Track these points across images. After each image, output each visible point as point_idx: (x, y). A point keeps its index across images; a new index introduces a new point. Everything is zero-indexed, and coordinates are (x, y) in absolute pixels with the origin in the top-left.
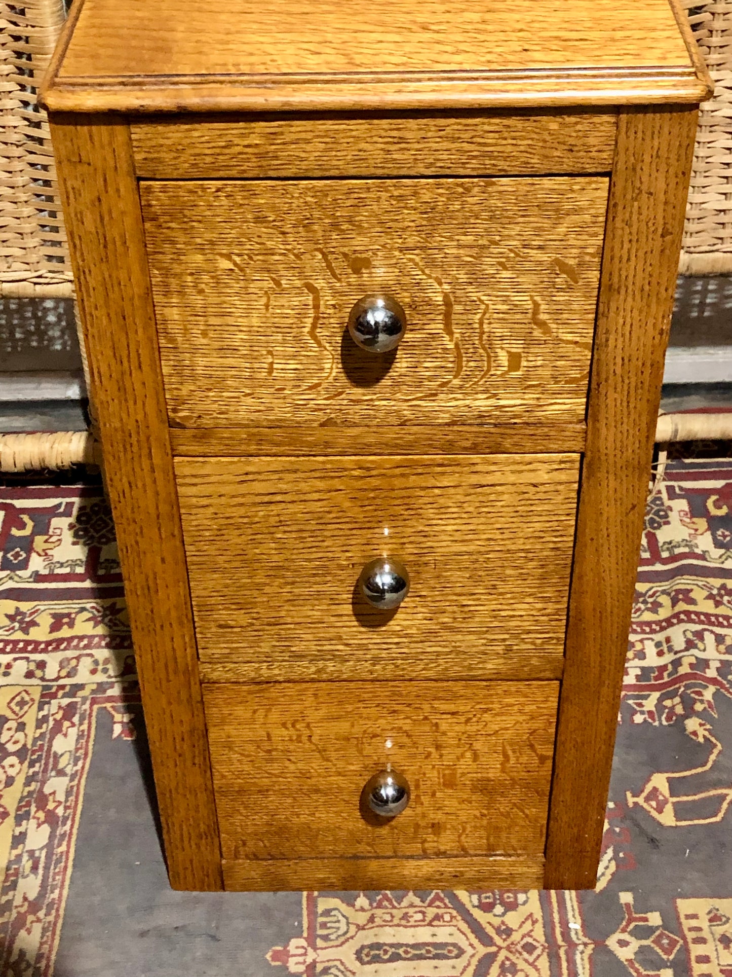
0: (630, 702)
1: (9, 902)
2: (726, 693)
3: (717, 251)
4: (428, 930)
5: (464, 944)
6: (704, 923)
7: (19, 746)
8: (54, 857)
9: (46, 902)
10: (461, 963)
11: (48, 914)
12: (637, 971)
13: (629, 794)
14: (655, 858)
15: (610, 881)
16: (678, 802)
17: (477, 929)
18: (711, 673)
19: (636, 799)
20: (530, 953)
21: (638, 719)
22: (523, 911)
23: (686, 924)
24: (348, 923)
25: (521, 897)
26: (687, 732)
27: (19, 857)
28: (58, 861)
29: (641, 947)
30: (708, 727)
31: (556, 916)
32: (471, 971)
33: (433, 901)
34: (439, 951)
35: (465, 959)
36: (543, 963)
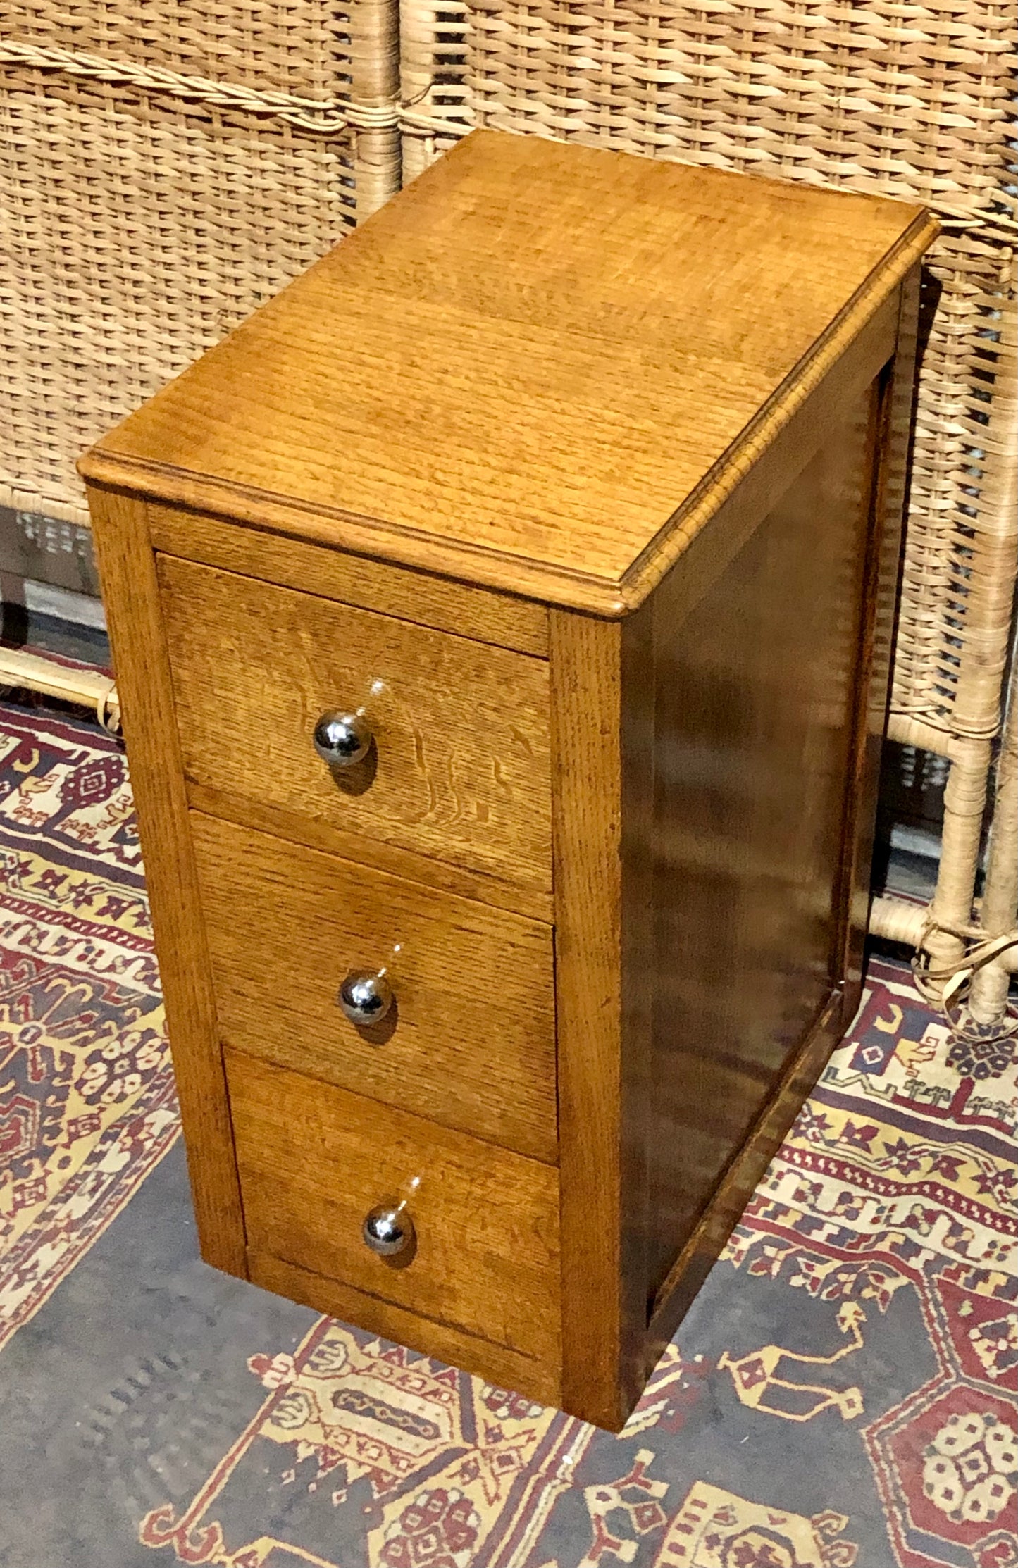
0: (801, 1260)
1: (54, 1213)
2: (918, 1292)
4: (419, 1401)
5: (445, 1429)
6: (706, 1515)
7: (149, 1066)
8: (117, 1187)
9: (86, 1226)
10: (427, 1444)
11: (79, 1238)
12: (600, 1529)
13: (726, 1354)
14: (706, 1430)
15: (637, 1433)
16: (775, 1385)
17: (468, 1421)
18: (916, 1263)
19: (729, 1363)
20: (503, 1465)
21: (797, 1281)
22: (527, 1423)
23: (688, 1507)
24: (345, 1361)
25: (535, 1410)
26: (837, 1315)
27: (87, 1174)
28: (118, 1193)
29: (620, 1508)
30: (863, 1318)
31: (559, 1443)
32: (431, 1456)
33: (444, 1376)
34: (415, 1426)
35: (435, 1443)
36: (509, 1481)
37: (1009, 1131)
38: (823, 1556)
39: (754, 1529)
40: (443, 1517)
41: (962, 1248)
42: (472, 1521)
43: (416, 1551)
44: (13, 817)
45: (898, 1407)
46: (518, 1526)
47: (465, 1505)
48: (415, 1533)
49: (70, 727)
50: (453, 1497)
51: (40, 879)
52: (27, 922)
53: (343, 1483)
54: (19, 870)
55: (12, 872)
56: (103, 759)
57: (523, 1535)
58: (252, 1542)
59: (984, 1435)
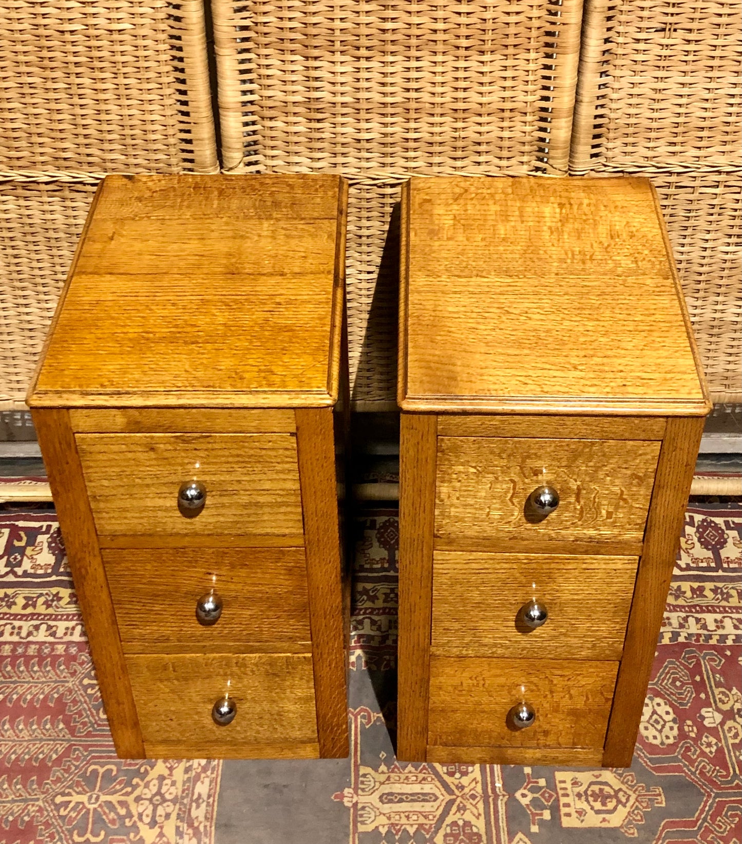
1: (191, 766)
4: (419, 786)
5: (438, 794)
6: (568, 785)
10: (436, 804)
11: (212, 773)
12: (530, 810)
17: (445, 786)
20: (474, 799)
22: (471, 776)
23: (559, 786)
24: (375, 782)
25: (470, 769)
29: (534, 798)
31: (489, 779)
32: (441, 808)
33: (422, 770)
34: (424, 798)
35: (438, 802)
36: (481, 806)
38: (623, 782)
39: (592, 783)
40: (462, 833)
42: (475, 830)
44: (32, 571)
46: (495, 824)
47: (467, 824)
49: (32, 514)
50: (461, 823)
51: (69, 600)
52: (77, 624)
53: (410, 837)
54: (55, 598)
55: (53, 601)
57: (499, 827)
59: (653, 706)
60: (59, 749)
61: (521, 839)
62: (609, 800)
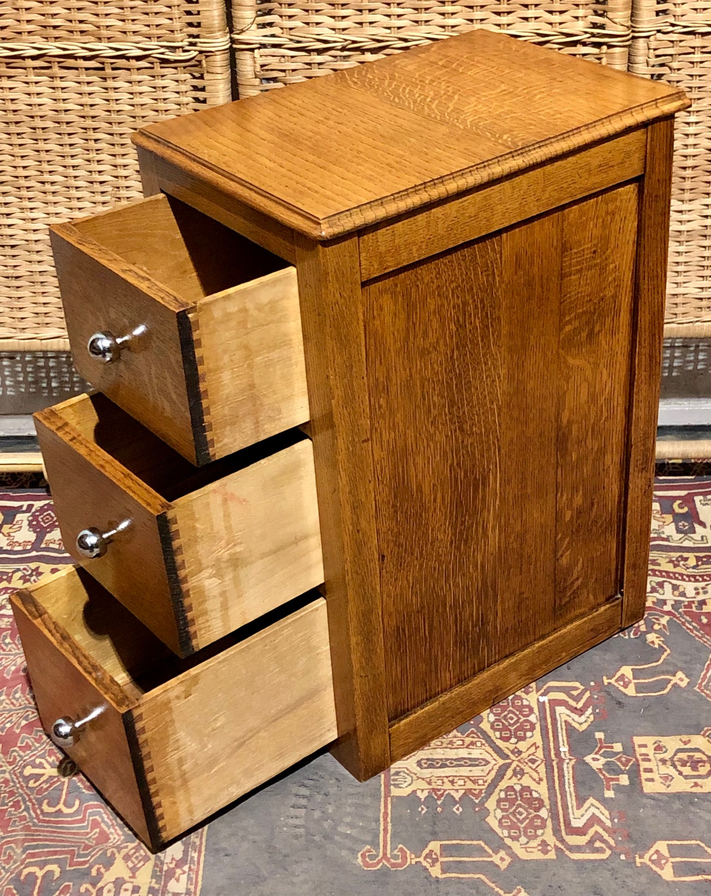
2: (677, 620)
3: (673, 322)
4: (466, 751)
5: (489, 758)
6: (650, 751)
10: (487, 768)
12: (604, 775)
13: (605, 678)
14: (620, 712)
15: (589, 726)
16: (639, 683)
17: (498, 751)
18: (667, 608)
19: (609, 681)
20: (533, 763)
22: (529, 742)
23: (639, 751)
25: (529, 734)
26: (647, 642)
29: (607, 762)
30: (662, 638)
31: (552, 745)
32: (493, 773)
33: (470, 734)
34: (474, 762)
35: (489, 767)
36: (542, 769)
37: (667, 539)
39: (679, 750)
40: (519, 798)
41: (683, 594)
42: (535, 795)
43: (518, 819)
44: (9, 548)
45: (704, 672)
46: (561, 789)
47: (526, 789)
48: (511, 811)
49: (11, 494)
50: (518, 788)
53: (456, 802)
54: (34, 573)
55: (31, 575)
56: (45, 505)
57: (566, 792)
58: (426, 847)
60: (31, 716)
61: (592, 805)
62: (700, 764)
